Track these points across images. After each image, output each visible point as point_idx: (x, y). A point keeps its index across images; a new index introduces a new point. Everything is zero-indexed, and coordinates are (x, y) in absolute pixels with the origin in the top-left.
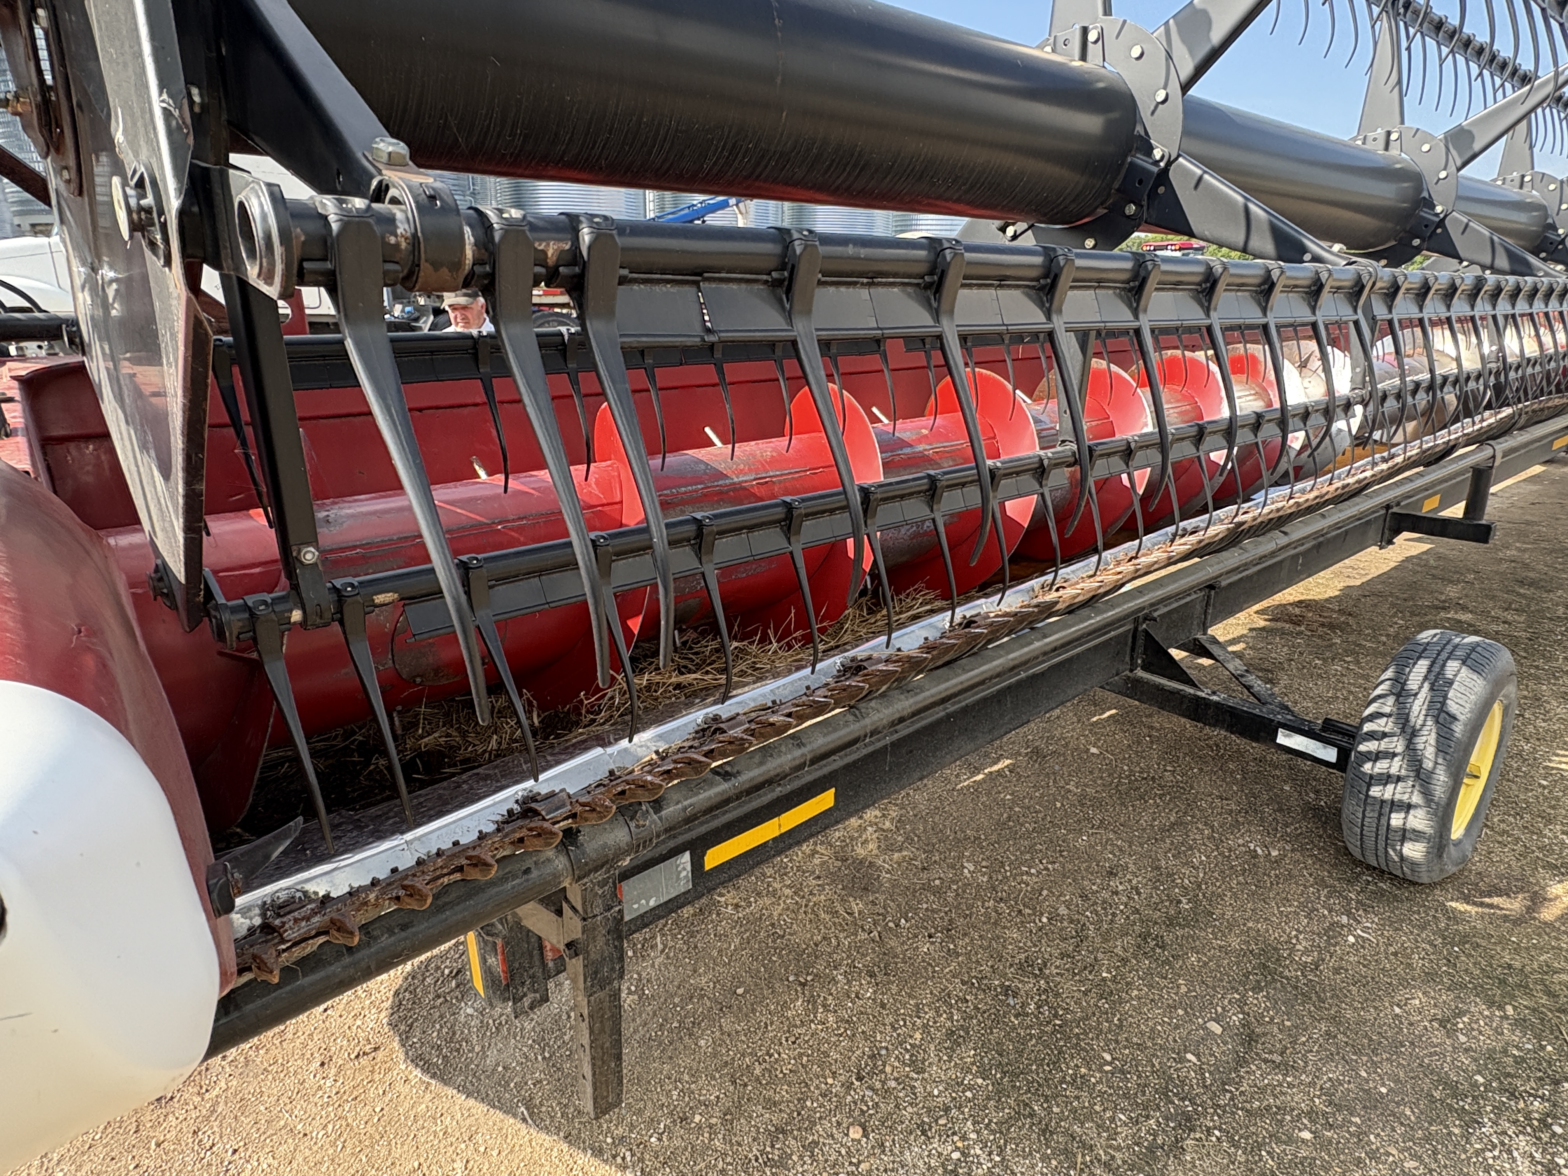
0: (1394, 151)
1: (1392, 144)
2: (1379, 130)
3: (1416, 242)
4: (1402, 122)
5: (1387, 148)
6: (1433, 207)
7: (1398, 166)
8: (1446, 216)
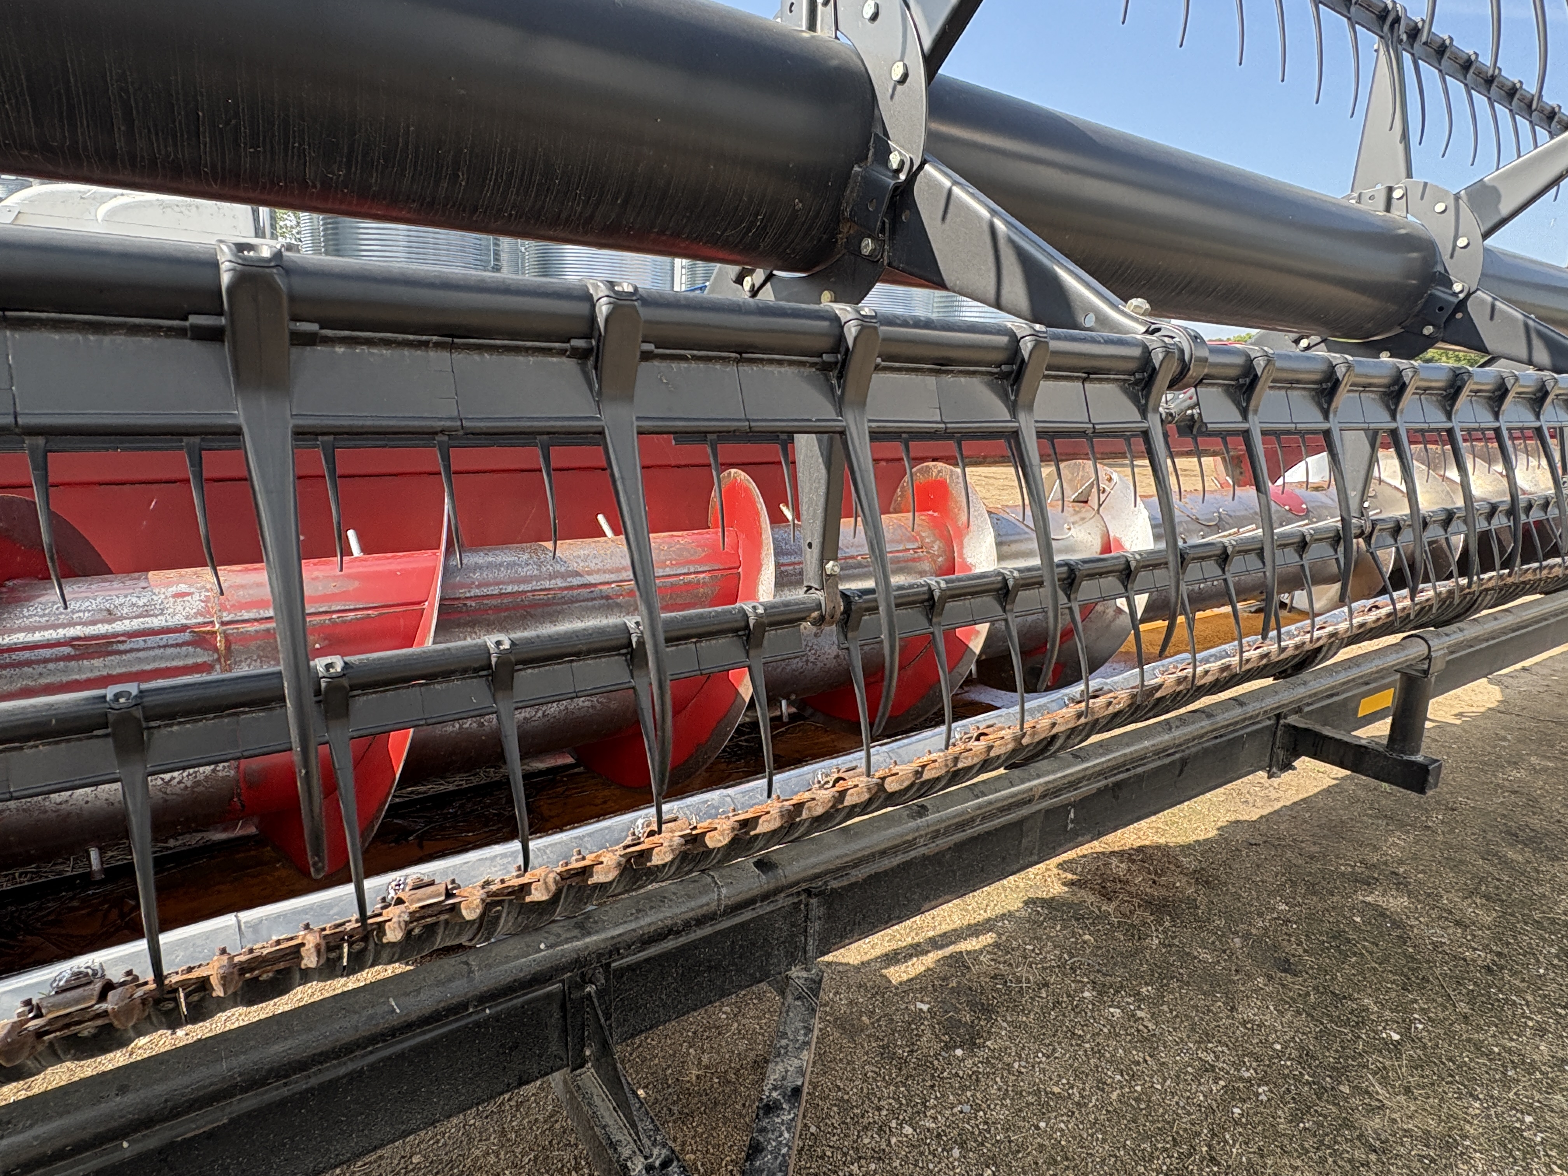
0: (1398, 212)
1: (1394, 202)
2: (1379, 187)
3: (1428, 330)
4: (1409, 175)
5: (1388, 209)
6: (1450, 284)
7: (1403, 231)
8: (1469, 295)
